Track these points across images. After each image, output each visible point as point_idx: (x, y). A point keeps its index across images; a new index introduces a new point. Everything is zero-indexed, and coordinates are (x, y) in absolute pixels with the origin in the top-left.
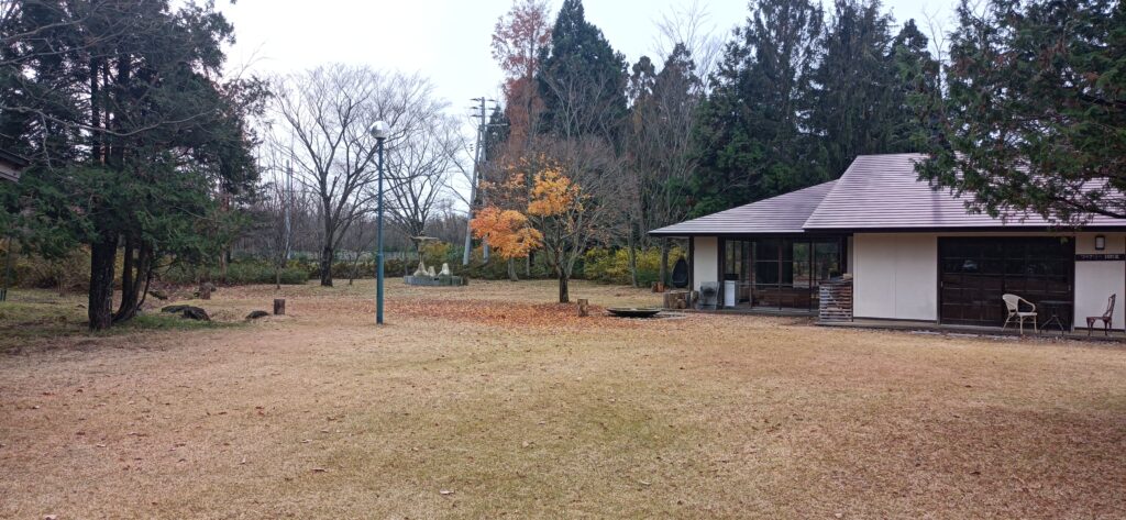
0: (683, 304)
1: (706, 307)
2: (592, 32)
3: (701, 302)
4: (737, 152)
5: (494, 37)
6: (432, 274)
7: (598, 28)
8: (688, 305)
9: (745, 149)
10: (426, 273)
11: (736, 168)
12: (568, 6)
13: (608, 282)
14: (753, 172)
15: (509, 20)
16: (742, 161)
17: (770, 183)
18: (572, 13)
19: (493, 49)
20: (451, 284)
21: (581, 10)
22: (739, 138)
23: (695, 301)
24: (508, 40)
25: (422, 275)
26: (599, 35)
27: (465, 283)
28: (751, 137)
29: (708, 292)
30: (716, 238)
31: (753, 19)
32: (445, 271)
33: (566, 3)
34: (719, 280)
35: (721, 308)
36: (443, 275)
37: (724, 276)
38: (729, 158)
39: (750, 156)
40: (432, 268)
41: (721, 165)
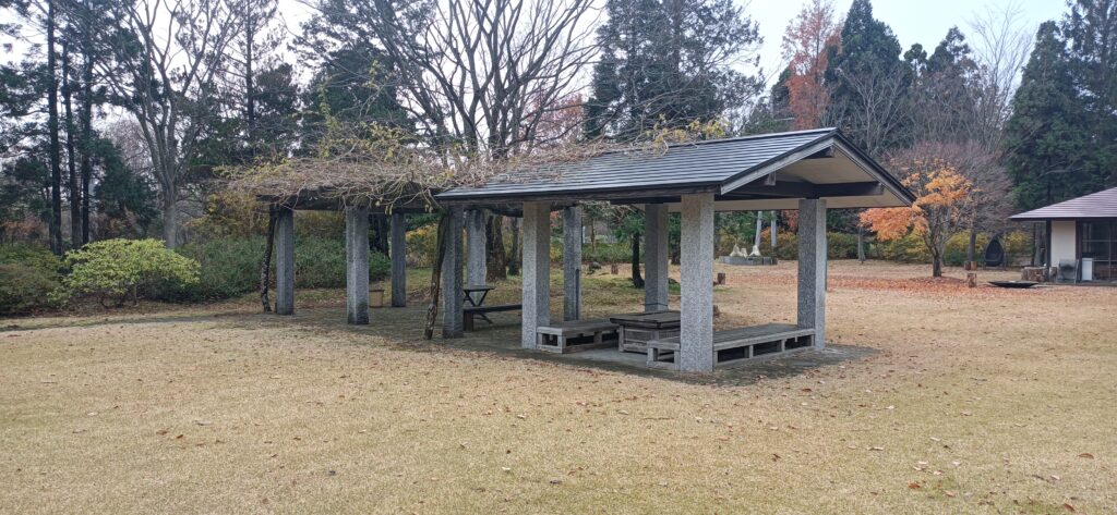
0: (1042, 278)
1: (1065, 281)
2: (880, 28)
3: (1059, 276)
4: (1057, 139)
5: (784, 38)
6: (745, 255)
7: (886, 24)
8: (1048, 279)
9: (1065, 137)
10: (741, 254)
11: (1057, 155)
12: (856, 5)
13: (907, 262)
14: (1075, 158)
15: (797, 22)
16: (1063, 149)
17: (1090, 168)
18: (860, 13)
19: (782, 50)
20: (763, 263)
21: (869, 8)
22: (1058, 125)
23: (1055, 275)
24: (797, 41)
25: (737, 256)
26: (887, 31)
27: (774, 263)
28: (1071, 124)
29: (1066, 268)
30: (1074, 222)
31: (1070, 14)
32: (756, 252)
33: (855, 3)
34: (1077, 257)
35: (1080, 281)
36: (754, 256)
37: (1081, 254)
38: (1048, 146)
39: (1071, 144)
40: (744, 250)
41: (1040, 153)
